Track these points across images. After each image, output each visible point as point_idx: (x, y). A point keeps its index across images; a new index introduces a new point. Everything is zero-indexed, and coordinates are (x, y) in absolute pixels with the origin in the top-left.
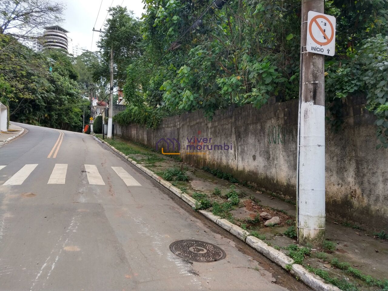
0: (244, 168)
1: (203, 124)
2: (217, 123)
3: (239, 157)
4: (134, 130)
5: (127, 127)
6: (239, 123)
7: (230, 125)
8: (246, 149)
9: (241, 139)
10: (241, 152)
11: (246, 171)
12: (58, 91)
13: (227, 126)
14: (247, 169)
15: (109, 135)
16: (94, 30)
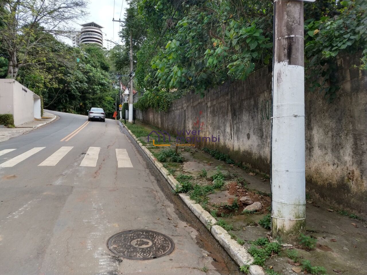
0: (239, 148)
1: (203, 104)
2: (215, 101)
3: (234, 136)
4: (151, 115)
5: (146, 112)
6: (235, 100)
7: (226, 103)
8: (240, 127)
9: (236, 117)
10: (237, 130)
11: (241, 152)
12: (90, 81)
13: (224, 104)
14: (242, 149)
15: (130, 120)
16: (113, 20)
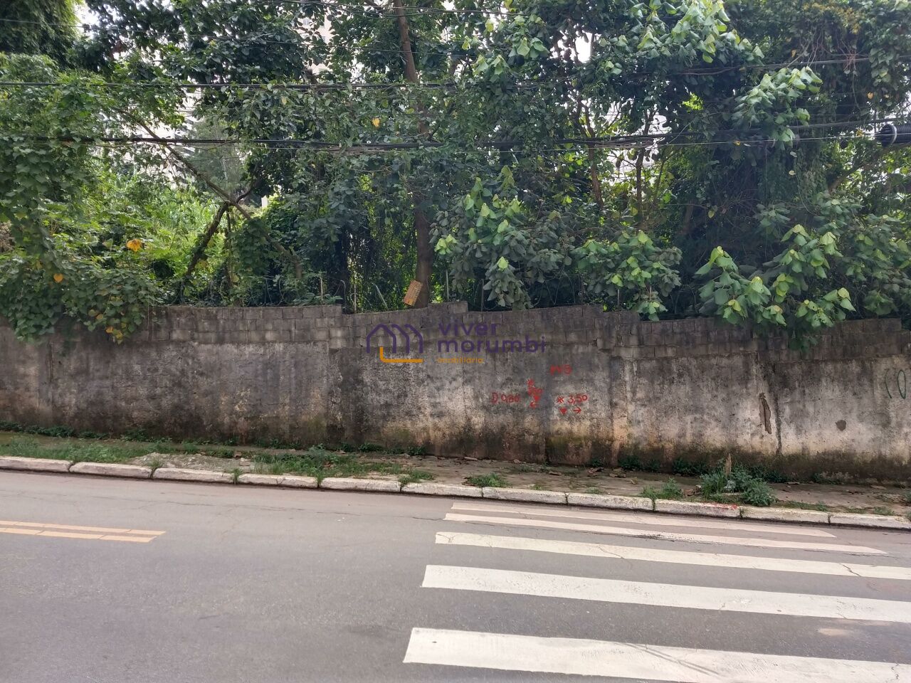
2: (671, 350)
7: (738, 359)
11: (813, 454)
13: (725, 361)
14: (816, 449)
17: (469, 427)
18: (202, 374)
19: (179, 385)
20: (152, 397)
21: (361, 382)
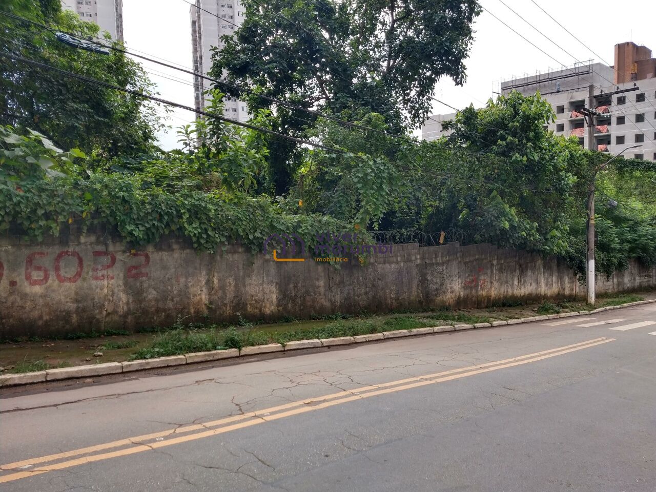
2: (503, 260)
7: (514, 263)
14: (527, 293)
17: (459, 296)
18: (380, 279)
19: (373, 286)
20: (366, 293)
21: (427, 279)
